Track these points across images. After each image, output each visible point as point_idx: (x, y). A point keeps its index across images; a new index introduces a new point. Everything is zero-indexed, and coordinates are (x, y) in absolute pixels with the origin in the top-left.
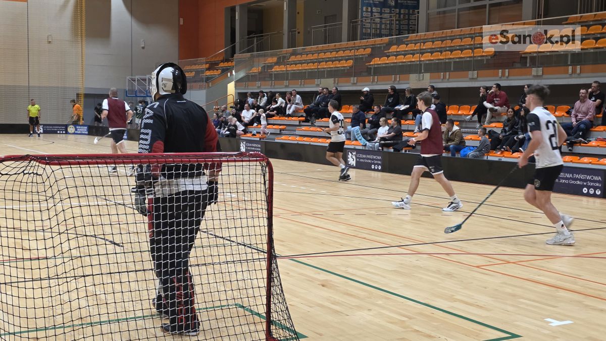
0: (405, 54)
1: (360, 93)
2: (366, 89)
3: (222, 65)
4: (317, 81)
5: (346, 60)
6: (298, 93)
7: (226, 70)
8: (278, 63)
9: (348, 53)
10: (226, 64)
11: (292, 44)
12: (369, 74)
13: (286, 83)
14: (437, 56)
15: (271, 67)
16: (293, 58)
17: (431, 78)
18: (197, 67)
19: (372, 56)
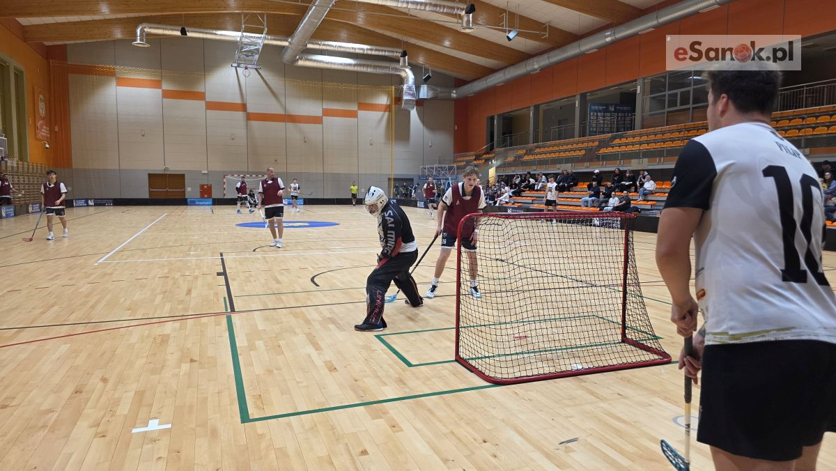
0: (626, 145)
1: (592, 173)
2: (597, 171)
3: (484, 156)
4: (558, 166)
5: (580, 150)
6: (544, 174)
7: (487, 160)
8: (526, 154)
9: (580, 145)
10: (487, 156)
11: (536, 140)
12: (599, 160)
13: (534, 167)
14: (652, 146)
15: (520, 157)
16: (538, 150)
17: (649, 162)
18: (467, 158)
19: (599, 147)
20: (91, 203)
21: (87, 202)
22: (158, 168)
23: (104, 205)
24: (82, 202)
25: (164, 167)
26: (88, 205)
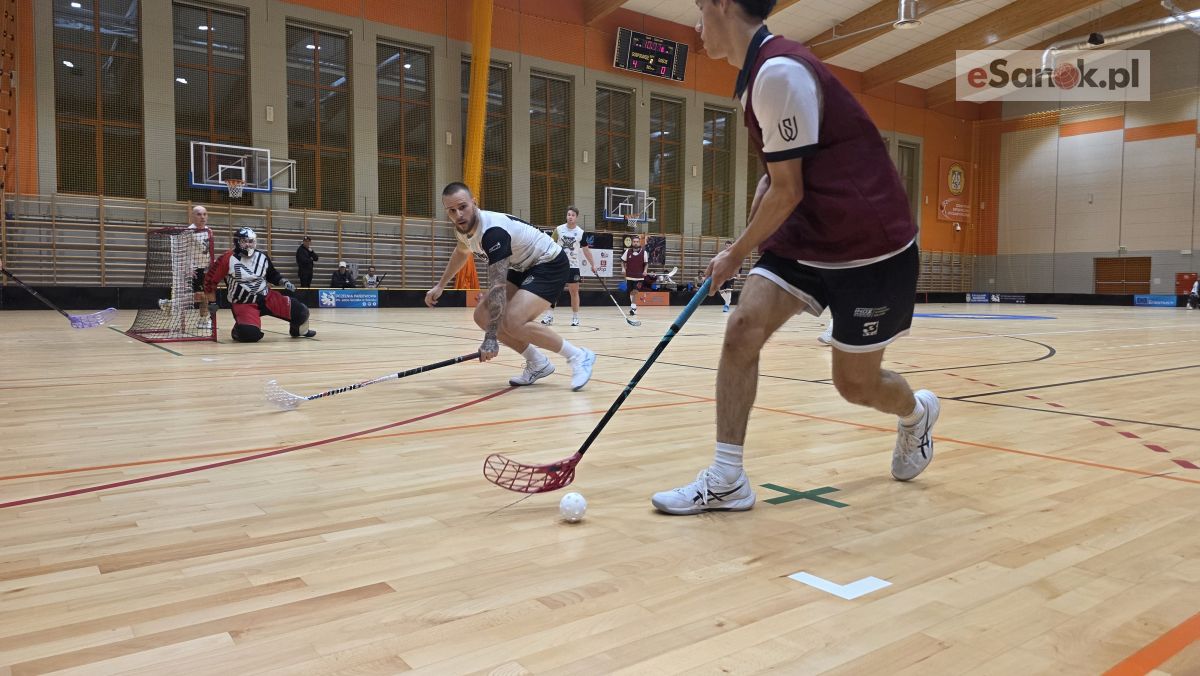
20: (994, 298)
21: (989, 297)
22: (1109, 248)
23: (1013, 302)
24: (983, 297)
25: (1118, 248)
26: (990, 302)
